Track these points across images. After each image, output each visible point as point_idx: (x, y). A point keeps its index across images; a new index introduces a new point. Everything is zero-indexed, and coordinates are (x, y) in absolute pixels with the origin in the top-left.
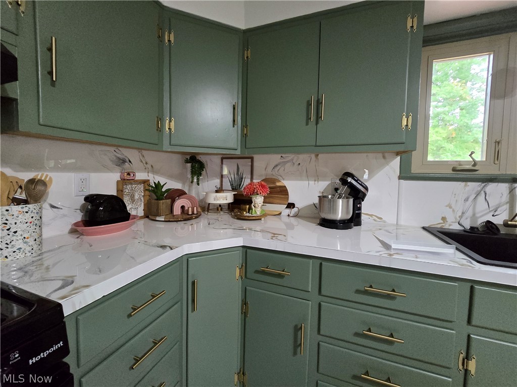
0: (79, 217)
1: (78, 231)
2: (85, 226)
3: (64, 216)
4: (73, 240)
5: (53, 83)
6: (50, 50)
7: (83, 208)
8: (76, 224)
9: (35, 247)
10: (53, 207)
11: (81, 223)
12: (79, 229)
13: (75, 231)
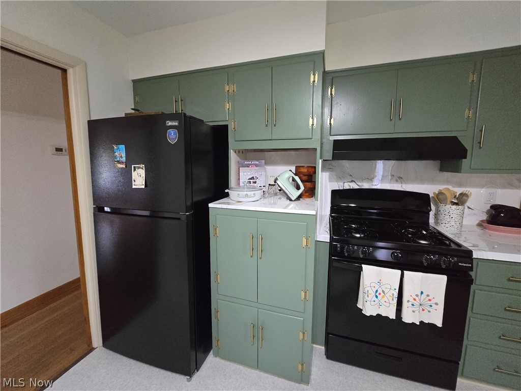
0: (484, 217)
1: (483, 226)
2: (488, 223)
3: (475, 214)
4: (479, 230)
5: (480, 148)
6: (481, 131)
7: (488, 212)
8: (482, 221)
9: (459, 227)
10: (469, 208)
11: (486, 221)
12: (484, 224)
13: (480, 225)
